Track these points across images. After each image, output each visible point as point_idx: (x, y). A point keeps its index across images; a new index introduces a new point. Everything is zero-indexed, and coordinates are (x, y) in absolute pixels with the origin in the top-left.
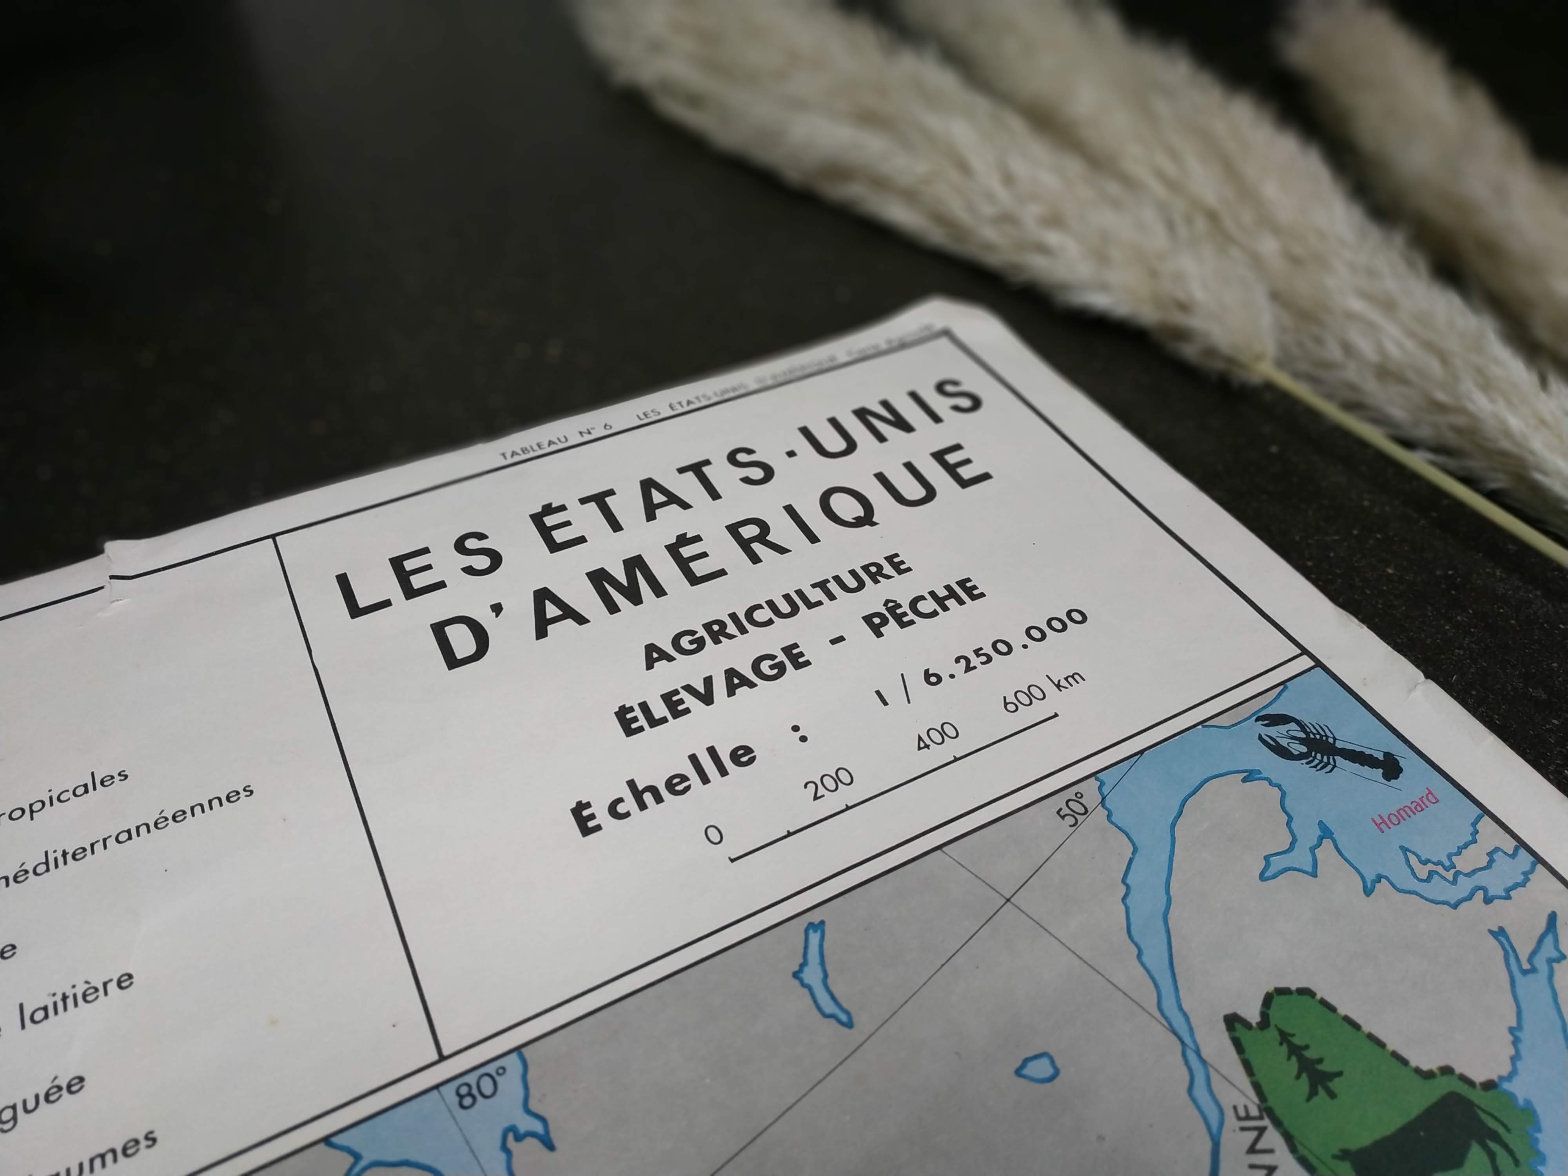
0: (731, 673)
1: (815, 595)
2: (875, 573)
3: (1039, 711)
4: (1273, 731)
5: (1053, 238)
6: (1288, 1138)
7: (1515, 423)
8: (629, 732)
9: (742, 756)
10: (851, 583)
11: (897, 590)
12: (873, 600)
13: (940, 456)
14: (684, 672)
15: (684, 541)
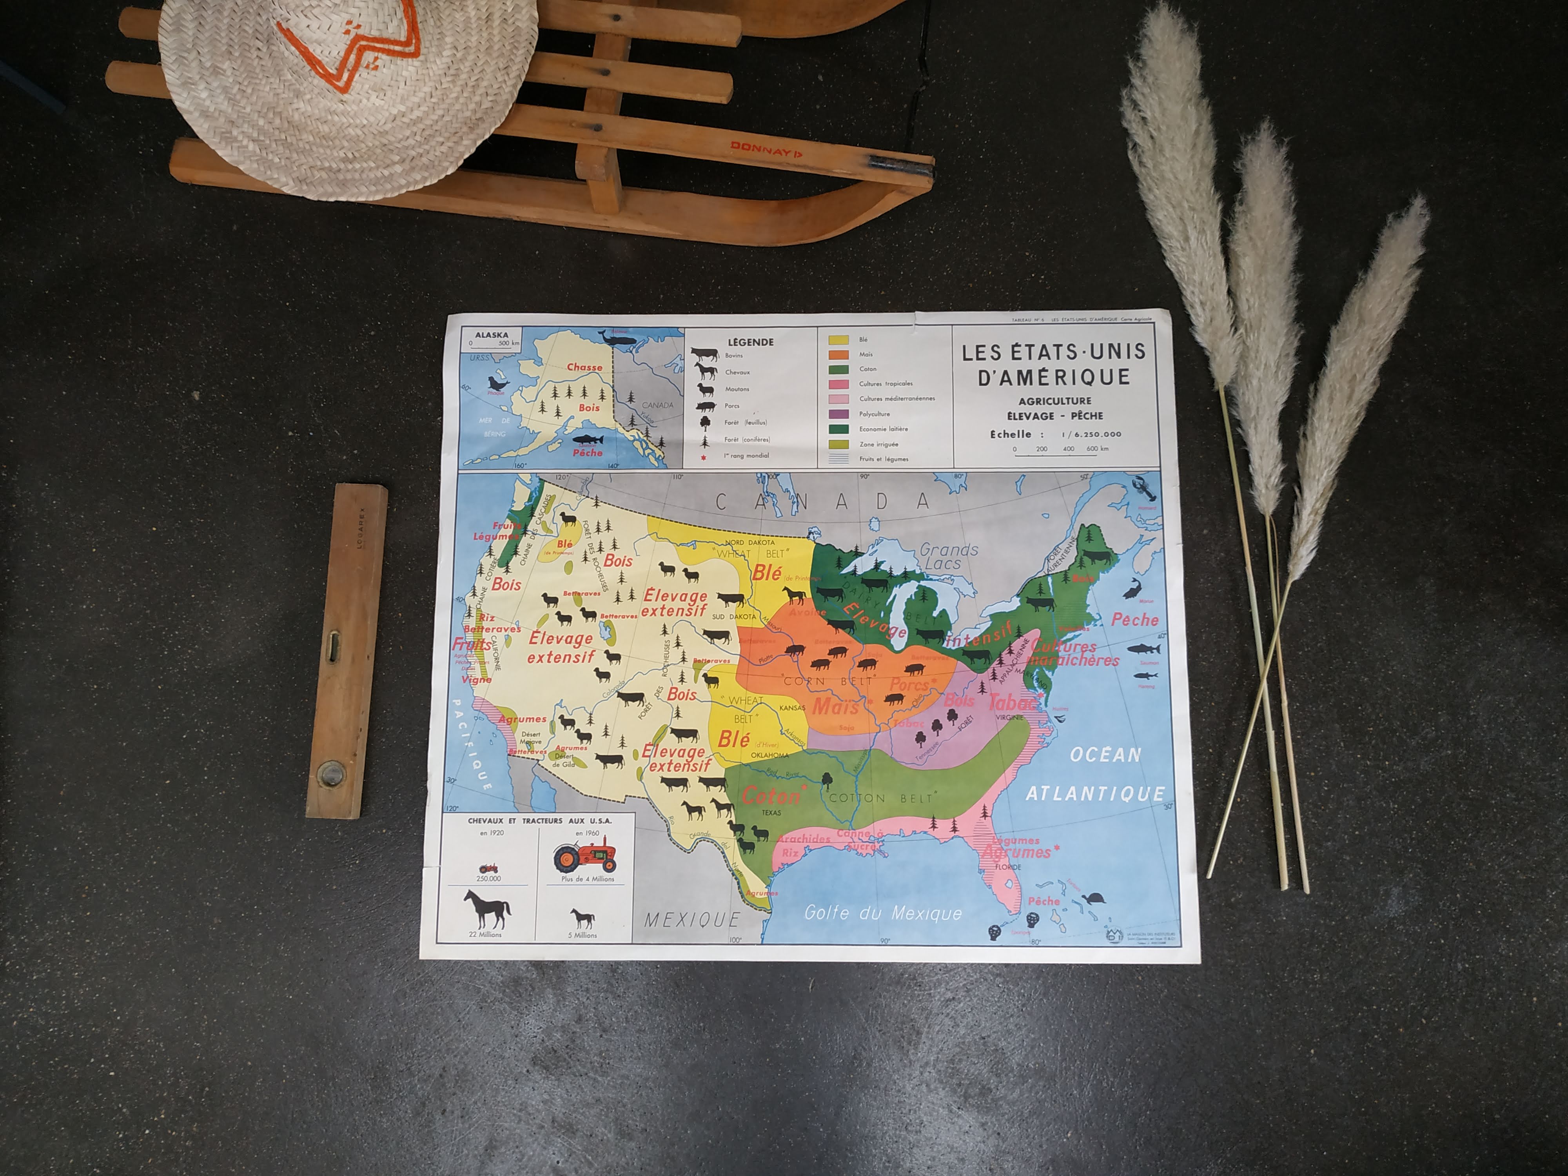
0: (1036, 414)
1: (1065, 401)
2: (1082, 401)
3: (1094, 453)
4: (1137, 480)
6: (1077, 544)
7: (1254, 439)
8: (1009, 419)
9: (1028, 435)
10: (1075, 401)
11: (1084, 408)
12: (1076, 408)
13: (1121, 370)
14: (1026, 409)
15: (1044, 370)
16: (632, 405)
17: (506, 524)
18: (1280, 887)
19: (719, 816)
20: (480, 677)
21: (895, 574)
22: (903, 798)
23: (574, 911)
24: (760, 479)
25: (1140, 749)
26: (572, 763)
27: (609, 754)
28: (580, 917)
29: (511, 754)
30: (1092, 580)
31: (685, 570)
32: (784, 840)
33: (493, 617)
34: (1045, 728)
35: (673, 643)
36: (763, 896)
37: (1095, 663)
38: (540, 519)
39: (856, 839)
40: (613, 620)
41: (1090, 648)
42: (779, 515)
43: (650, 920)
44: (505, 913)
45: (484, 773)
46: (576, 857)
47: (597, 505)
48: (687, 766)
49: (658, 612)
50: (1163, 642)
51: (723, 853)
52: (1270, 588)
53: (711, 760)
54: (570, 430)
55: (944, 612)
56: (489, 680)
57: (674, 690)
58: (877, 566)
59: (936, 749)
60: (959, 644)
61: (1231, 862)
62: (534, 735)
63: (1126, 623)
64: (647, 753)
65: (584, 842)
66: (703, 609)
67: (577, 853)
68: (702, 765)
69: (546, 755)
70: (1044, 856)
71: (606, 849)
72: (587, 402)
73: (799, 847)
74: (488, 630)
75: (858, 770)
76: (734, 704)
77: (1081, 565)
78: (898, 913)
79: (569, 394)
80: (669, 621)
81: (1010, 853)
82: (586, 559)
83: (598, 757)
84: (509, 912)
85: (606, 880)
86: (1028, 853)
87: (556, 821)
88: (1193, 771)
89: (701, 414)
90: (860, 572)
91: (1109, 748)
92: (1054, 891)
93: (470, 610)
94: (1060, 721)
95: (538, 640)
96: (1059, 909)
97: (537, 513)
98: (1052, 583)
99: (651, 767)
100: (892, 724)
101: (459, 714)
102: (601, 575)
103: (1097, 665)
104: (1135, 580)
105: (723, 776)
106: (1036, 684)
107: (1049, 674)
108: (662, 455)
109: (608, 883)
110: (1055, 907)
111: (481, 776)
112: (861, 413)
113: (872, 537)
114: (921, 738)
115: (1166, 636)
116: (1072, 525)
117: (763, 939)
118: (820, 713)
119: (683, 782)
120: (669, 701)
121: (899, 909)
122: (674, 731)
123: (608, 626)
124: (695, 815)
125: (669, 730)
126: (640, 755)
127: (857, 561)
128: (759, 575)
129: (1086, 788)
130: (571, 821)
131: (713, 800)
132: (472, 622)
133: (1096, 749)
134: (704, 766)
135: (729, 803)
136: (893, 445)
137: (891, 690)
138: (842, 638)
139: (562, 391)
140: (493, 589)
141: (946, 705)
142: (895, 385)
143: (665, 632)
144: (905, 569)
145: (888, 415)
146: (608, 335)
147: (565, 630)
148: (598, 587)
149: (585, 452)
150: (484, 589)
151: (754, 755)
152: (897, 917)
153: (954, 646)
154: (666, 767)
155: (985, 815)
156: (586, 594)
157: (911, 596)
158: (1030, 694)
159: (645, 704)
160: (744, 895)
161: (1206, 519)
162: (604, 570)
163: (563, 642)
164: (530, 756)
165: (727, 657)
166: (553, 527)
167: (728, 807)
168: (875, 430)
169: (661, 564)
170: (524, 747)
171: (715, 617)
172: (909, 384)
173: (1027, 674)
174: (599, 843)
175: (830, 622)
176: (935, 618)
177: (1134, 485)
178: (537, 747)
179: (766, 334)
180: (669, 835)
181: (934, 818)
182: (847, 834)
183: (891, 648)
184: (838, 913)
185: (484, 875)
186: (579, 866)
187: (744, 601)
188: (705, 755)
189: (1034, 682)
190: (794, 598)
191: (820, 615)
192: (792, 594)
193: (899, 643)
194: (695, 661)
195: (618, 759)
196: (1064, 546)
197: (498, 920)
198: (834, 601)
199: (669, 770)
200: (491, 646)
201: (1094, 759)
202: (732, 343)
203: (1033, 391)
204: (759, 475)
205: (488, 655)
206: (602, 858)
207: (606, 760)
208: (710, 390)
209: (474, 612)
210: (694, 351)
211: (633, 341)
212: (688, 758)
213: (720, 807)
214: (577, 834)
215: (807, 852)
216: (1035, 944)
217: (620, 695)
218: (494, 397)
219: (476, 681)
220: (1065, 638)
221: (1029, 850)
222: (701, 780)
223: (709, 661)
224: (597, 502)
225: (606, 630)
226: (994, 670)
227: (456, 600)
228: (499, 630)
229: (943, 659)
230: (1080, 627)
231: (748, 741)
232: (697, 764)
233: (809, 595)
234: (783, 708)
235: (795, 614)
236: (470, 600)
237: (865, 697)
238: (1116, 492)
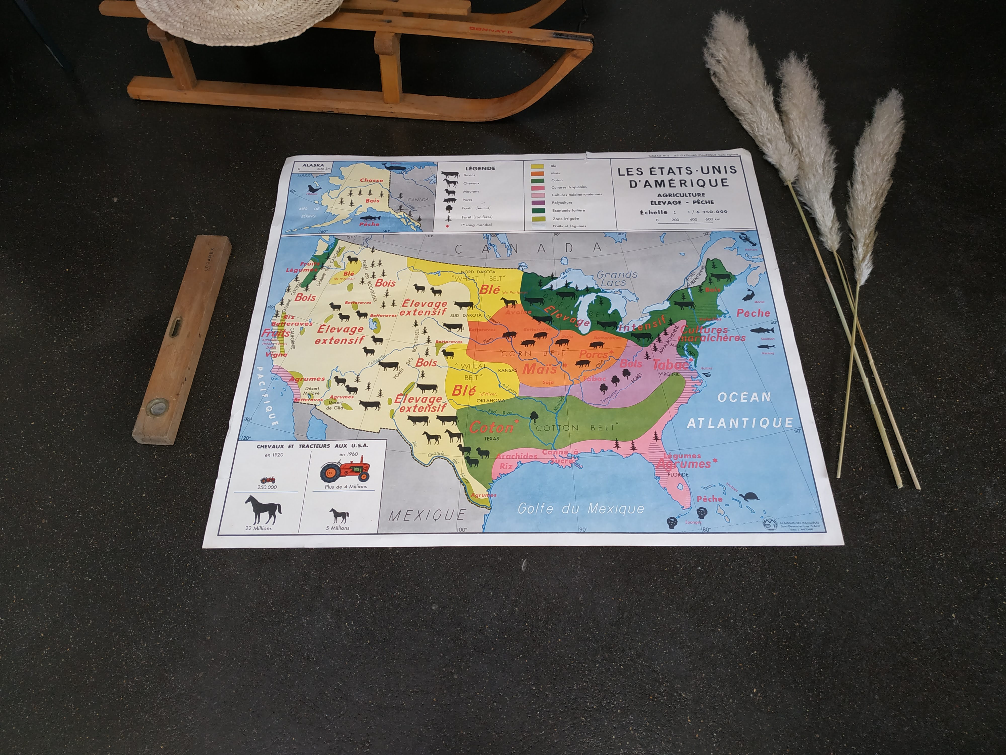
0: (669, 202)
1: (688, 195)
2: (699, 195)
3: (711, 221)
4: (742, 235)
5: (769, 144)
6: (706, 270)
8: (652, 204)
9: (665, 212)
10: (694, 195)
11: (701, 198)
12: (696, 199)
13: (722, 180)
14: (663, 199)
15: (672, 180)
16: (401, 199)
17: (309, 263)
18: (897, 487)
19: (452, 441)
20: (279, 352)
21: (580, 289)
22: (593, 428)
23: (333, 510)
24: (486, 237)
25: (769, 393)
26: (341, 406)
27: (370, 401)
28: (337, 515)
29: (296, 401)
30: (720, 291)
31: (432, 289)
32: (502, 457)
33: (293, 317)
34: (696, 380)
35: (422, 331)
36: (485, 497)
37: (728, 340)
38: (333, 260)
39: (557, 456)
40: (379, 318)
41: (723, 330)
42: (498, 256)
43: (393, 516)
44: (277, 512)
45: (274, 414)
46: (338, 471)
47: (373, 251)
48: (428, 408)
49: (412, 313)
50: (775, 326)
51: (453, 466)
52: (846, 294)
53: (446, 404)
54: (358, 213)
55: (616, 311)
56: (285, 355)
57: (420, 361)
58: (567, 285)
59: (615, 395)
60: (628, 330)
61: (854, 470)
62: (315, 389)
63: (747, 315)
64: (398, 400)
65: (345, 460)
66: (444, 311)
67: (339, 468)
68: (439, 408)
69: (322, 402)
70: (706, 467)
71: (362, 465)
72: (371, 198)
73: (513, 462)
74: (288, 324)
75: (557, 410)
76: (465, 368)
77: (710, 282)
78: (592, 508)
79: (360, 193)
80: (419, 319)
81: (678, 465)
82: (362, 282)
83: (361, 403)
84: (280, 512)
85: (361, 487)
86: (692, 465)
87: (325, 446)
88: (812, 407)
89: (447, 204)
90: (555, 288)
91: (746, 393)
92: (717, 492)
93: (277, 313)
94: (707, 376)
95: (324, 330)
96: (722, 504)
97: (331, 256)
98: (691, 293)
99: (401, 409)
100: (582, 379)
101: (260, 376)
102: (372, 292)
103: (730, 340)
104: (749, 290)
105: (455, 415)
106: (686, 353)
107: (696, 347)
108: (420, 225)
109: (362, 489)
110: (718, 503)
111: (271, 416)
112: (553, 202)
113: (564, 268)
114: (604, 388)
115: (777, 322)
116: (701, 259)
117: (484, 529)
118: (528, 373)
119: (425, 419)
120: (417, 367)
121: (594, 505)
122: (419, 386)
123: (375, 321)
124: (433, 441)
125: (416, 385)
126: (394, 401)
127: (553, 282)
128: (484, 291)
129: (732, 420)
130: (337, 446)
131: (447, 431)
132: (278, 320)
133: (737, 394)
134: (441, 408)
135: (460, 432)
136: (575, 219)
137: (580, 357)
138: (543, 327)
139: (355, 192)
140: (296, 300)
141: (621, 366)
142: (575, 188)
143: (416, 325)
144: (587, 286)
145: (571, 203)
146: (387, 165)
147: (345, 324)
148: (370, 299)
149: (368, 224)
150: (289, 301)
151: (479, 401)
152: (592, 512)
153: (624, 331)
154: (412, 410)
155: (656, 438)
156: (361, 303)
157: (592, 302)
158: (682, 360)
159: (399, 369)
160: (470, 496)
161: (793, 256)
162: (375, 289)
163: (342, 331)
164: (310, 402)
165: (460, 339)
166: (342, 264)
167: (458, 435)
168: (563, 211)
169: (416, 285)
170: (306, 397)
171: (452, 316)
172: (584, 187)
173: (680, 348)
174: (357, 461)
175: (534, 318)
176: (609, 314)
177: (741, 238)
178: (315, 397)
179: (491, 165)
180: (412, 455)
181: (617, 441)
182: (550, 453)
183: (579, 332)
184: (545, 509)
185: (264, 485)
186: (340, 477)
187: (473, 306)
188: (442, 401)
189: (685, 352)
190: (508, 304)
191: (528, 313)
192: (507, 302)
193: (584, 329)
194: (437, 342)
195: (376, 404)
196: (697, 271)
197: (270, 517)
198: (537, 306)
199: (414, 411)
200: (290, 334)
201: (736, 400)
202: (468, 169)
203: (667, 190)
204: (485, 235)
205: (287, 340)
206: (359, 472)
207: (367, 405)
208: (453, 192)
209: (280, 314)
210: (443, 173)
211: (405, 168)
212: (429, 403)
213: (452, 435)
214: (341, 455)
215: (519, 465)
216: (705, 531)
217: (381, 364)
218: (311, 196)
219: (276, 356)
220: (704, 325)
221: (693, 463)
222: (439, 417)
223: (447, 342)
224: (373, 250)
225: (374, 324)
226: (655, 345)
227: (268, 307)
228: (297, 324)
229: (617, 338)
230: (715, 319)
231: (475, 391)
232: (436, 407)
233: (519, 302)
234: (501, 370)
235: (509, 314)
236: (278, 307)
237: (561, 362)
238: (729, 242)
